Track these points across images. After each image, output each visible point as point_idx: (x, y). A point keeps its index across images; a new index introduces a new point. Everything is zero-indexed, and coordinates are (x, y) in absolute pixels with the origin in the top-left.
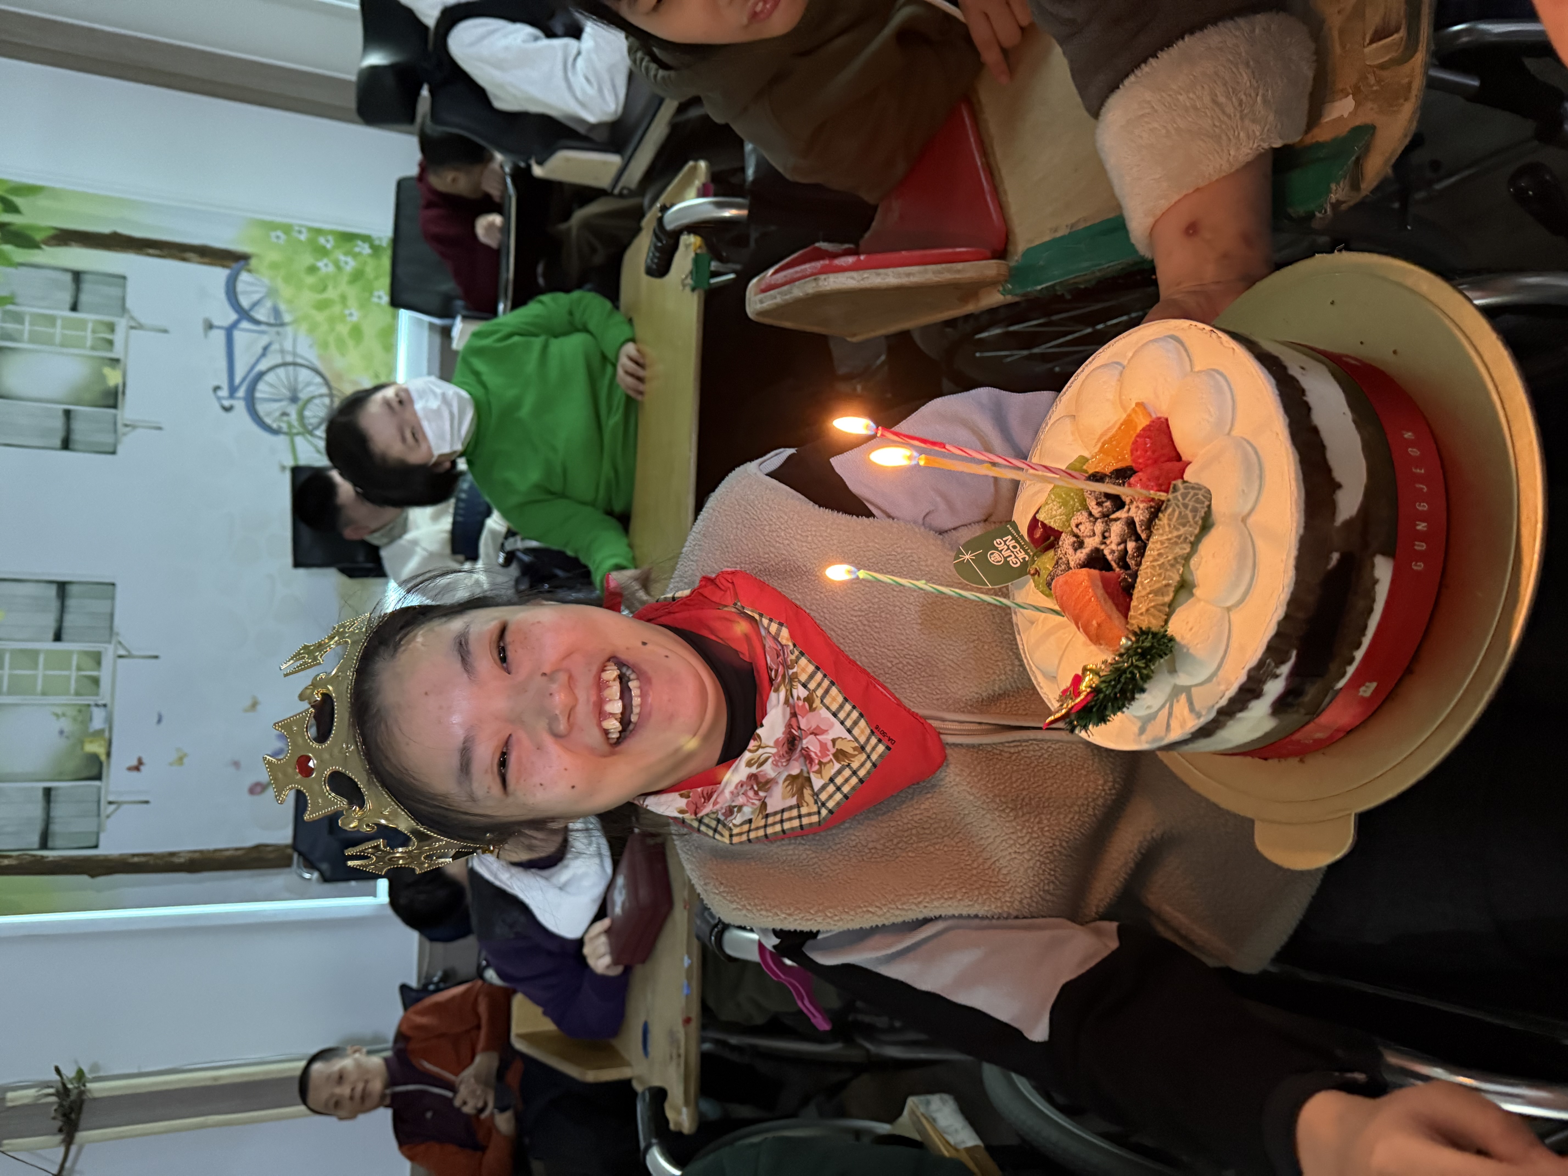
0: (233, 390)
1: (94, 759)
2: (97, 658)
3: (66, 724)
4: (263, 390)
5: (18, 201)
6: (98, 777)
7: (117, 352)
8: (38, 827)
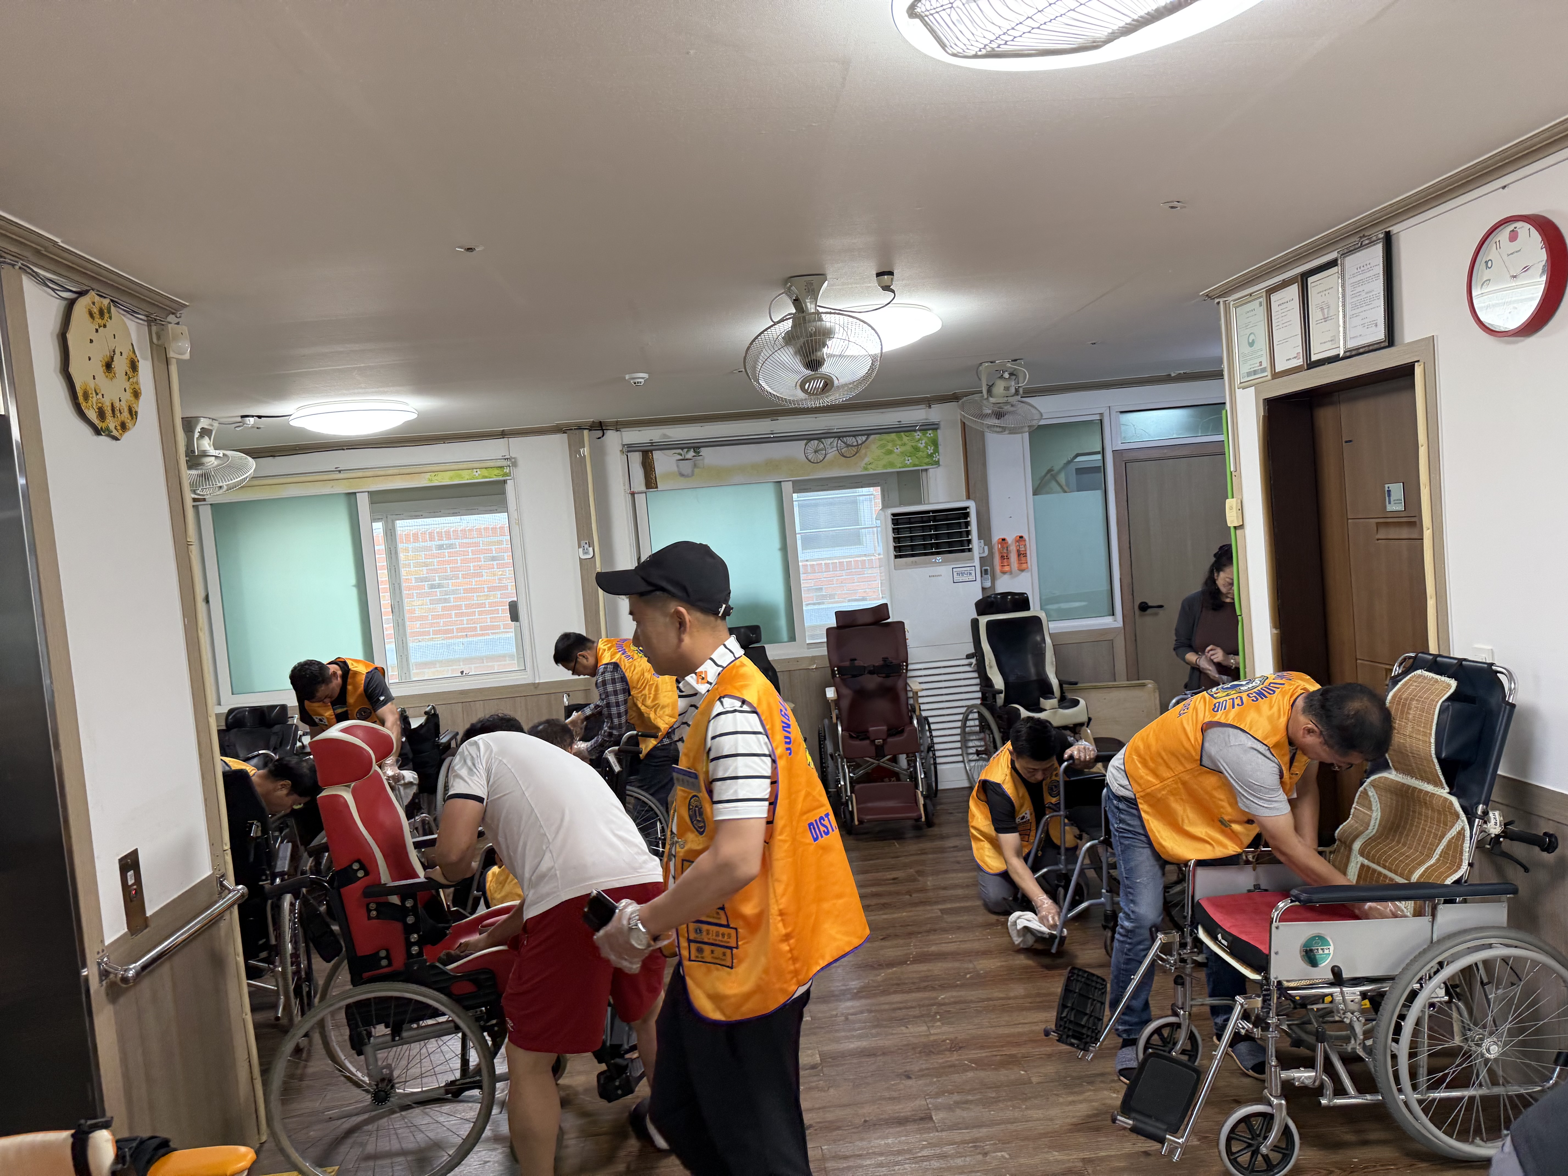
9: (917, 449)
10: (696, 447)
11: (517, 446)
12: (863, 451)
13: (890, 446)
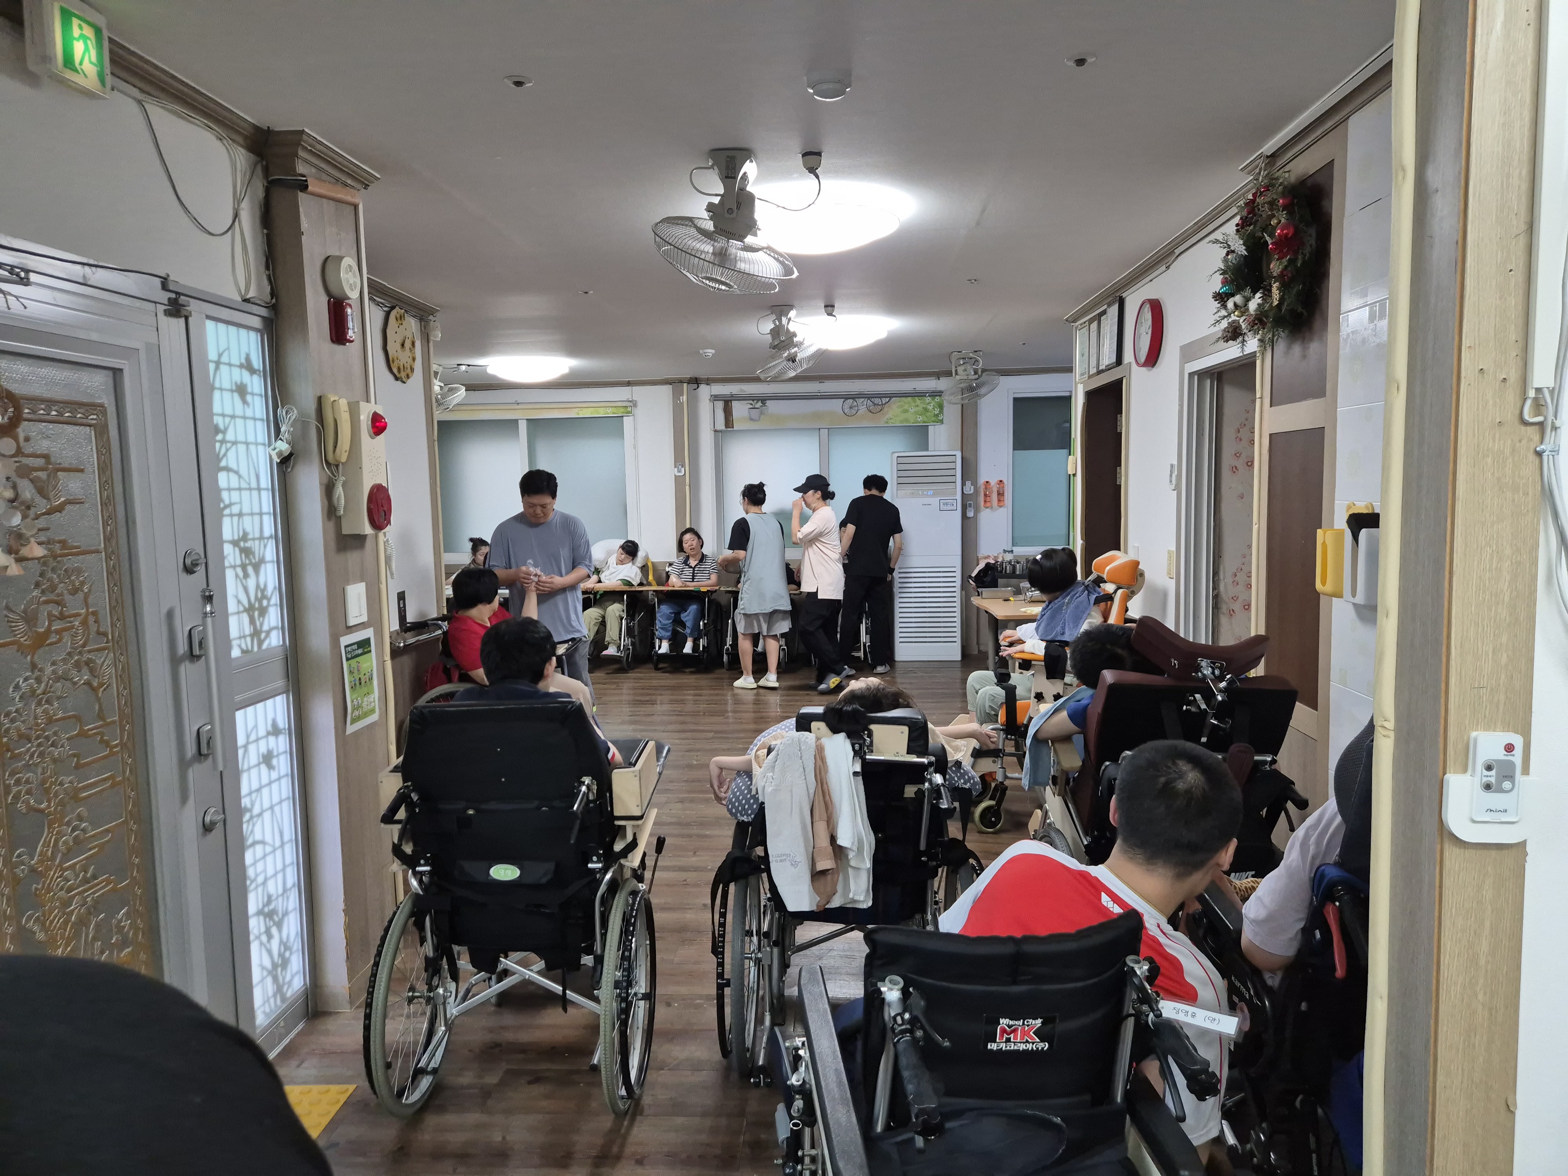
9: (926, 410)
10: (763, 400)
11: (638, 392)
12: (886, 409)
13: (906, 407)
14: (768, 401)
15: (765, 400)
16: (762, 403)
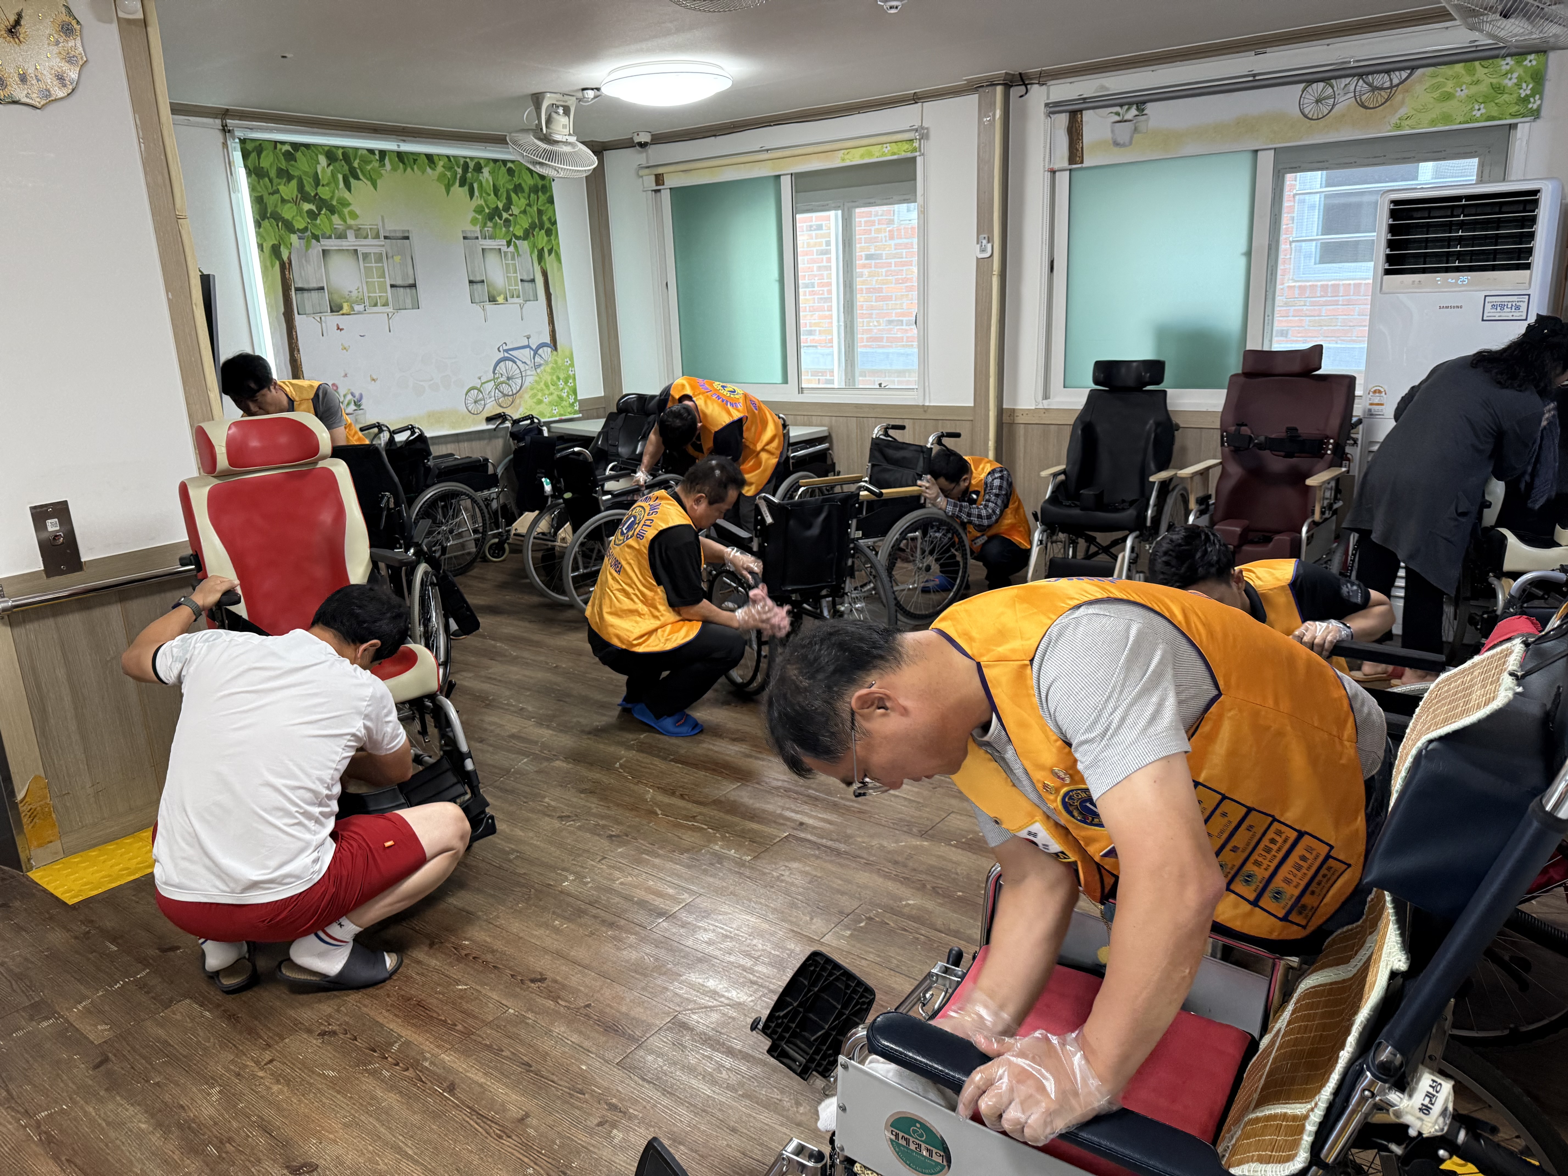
0: (506, 351)
1: (341, 308)
2: (386, 304)
3: (355, 294)
4: (510, 364)
5: (553, 254)
6: (332, 311)
7: (510, 300)
8: (306, 286)
9: (1499, 89)
10: (1141, 102)
11: (931, 113)
13: (1449, 87)
14: (1149, 105)
15: (1144, 103)
16: (1138, 109)
